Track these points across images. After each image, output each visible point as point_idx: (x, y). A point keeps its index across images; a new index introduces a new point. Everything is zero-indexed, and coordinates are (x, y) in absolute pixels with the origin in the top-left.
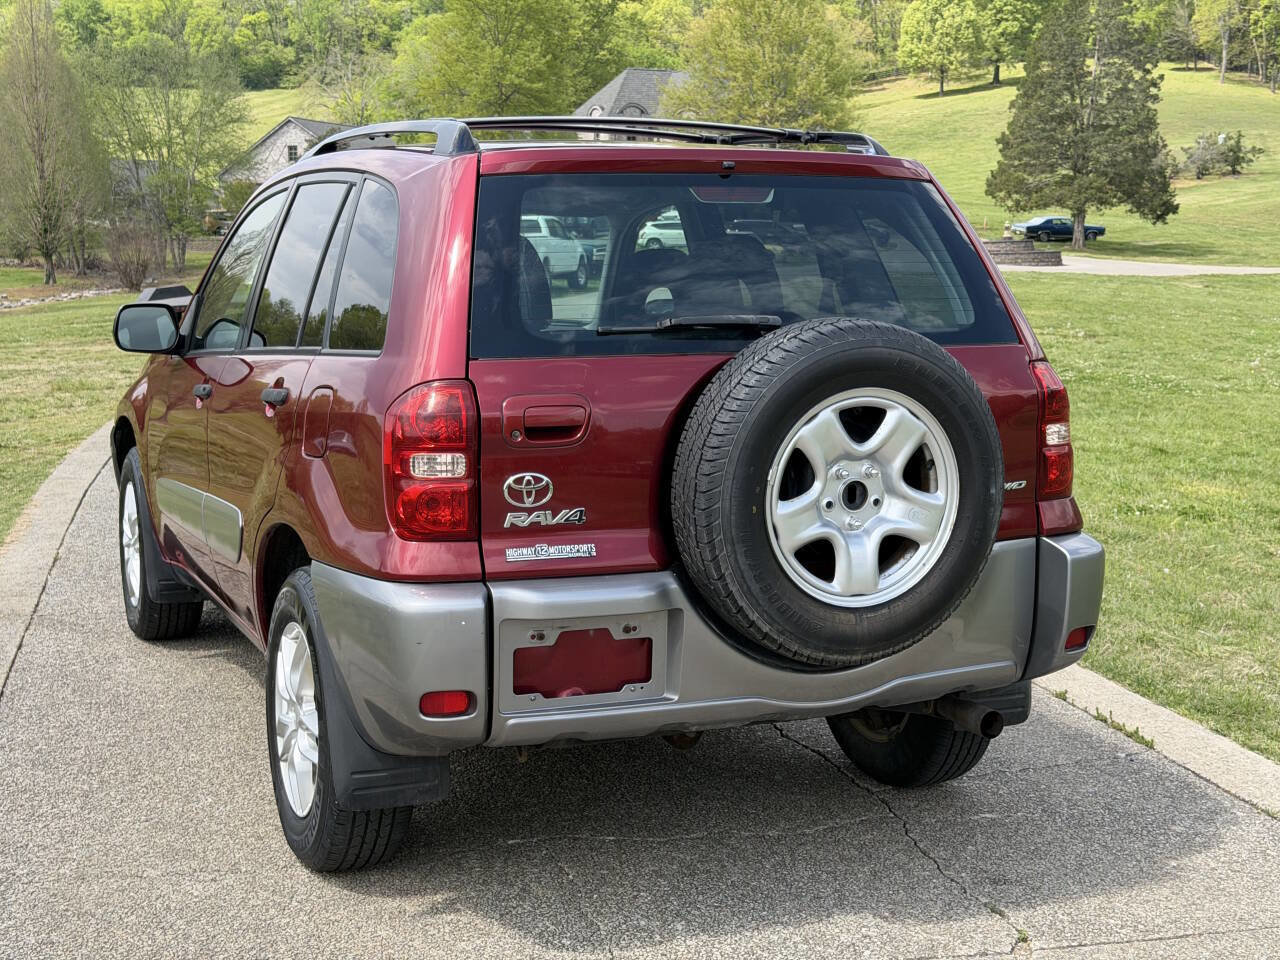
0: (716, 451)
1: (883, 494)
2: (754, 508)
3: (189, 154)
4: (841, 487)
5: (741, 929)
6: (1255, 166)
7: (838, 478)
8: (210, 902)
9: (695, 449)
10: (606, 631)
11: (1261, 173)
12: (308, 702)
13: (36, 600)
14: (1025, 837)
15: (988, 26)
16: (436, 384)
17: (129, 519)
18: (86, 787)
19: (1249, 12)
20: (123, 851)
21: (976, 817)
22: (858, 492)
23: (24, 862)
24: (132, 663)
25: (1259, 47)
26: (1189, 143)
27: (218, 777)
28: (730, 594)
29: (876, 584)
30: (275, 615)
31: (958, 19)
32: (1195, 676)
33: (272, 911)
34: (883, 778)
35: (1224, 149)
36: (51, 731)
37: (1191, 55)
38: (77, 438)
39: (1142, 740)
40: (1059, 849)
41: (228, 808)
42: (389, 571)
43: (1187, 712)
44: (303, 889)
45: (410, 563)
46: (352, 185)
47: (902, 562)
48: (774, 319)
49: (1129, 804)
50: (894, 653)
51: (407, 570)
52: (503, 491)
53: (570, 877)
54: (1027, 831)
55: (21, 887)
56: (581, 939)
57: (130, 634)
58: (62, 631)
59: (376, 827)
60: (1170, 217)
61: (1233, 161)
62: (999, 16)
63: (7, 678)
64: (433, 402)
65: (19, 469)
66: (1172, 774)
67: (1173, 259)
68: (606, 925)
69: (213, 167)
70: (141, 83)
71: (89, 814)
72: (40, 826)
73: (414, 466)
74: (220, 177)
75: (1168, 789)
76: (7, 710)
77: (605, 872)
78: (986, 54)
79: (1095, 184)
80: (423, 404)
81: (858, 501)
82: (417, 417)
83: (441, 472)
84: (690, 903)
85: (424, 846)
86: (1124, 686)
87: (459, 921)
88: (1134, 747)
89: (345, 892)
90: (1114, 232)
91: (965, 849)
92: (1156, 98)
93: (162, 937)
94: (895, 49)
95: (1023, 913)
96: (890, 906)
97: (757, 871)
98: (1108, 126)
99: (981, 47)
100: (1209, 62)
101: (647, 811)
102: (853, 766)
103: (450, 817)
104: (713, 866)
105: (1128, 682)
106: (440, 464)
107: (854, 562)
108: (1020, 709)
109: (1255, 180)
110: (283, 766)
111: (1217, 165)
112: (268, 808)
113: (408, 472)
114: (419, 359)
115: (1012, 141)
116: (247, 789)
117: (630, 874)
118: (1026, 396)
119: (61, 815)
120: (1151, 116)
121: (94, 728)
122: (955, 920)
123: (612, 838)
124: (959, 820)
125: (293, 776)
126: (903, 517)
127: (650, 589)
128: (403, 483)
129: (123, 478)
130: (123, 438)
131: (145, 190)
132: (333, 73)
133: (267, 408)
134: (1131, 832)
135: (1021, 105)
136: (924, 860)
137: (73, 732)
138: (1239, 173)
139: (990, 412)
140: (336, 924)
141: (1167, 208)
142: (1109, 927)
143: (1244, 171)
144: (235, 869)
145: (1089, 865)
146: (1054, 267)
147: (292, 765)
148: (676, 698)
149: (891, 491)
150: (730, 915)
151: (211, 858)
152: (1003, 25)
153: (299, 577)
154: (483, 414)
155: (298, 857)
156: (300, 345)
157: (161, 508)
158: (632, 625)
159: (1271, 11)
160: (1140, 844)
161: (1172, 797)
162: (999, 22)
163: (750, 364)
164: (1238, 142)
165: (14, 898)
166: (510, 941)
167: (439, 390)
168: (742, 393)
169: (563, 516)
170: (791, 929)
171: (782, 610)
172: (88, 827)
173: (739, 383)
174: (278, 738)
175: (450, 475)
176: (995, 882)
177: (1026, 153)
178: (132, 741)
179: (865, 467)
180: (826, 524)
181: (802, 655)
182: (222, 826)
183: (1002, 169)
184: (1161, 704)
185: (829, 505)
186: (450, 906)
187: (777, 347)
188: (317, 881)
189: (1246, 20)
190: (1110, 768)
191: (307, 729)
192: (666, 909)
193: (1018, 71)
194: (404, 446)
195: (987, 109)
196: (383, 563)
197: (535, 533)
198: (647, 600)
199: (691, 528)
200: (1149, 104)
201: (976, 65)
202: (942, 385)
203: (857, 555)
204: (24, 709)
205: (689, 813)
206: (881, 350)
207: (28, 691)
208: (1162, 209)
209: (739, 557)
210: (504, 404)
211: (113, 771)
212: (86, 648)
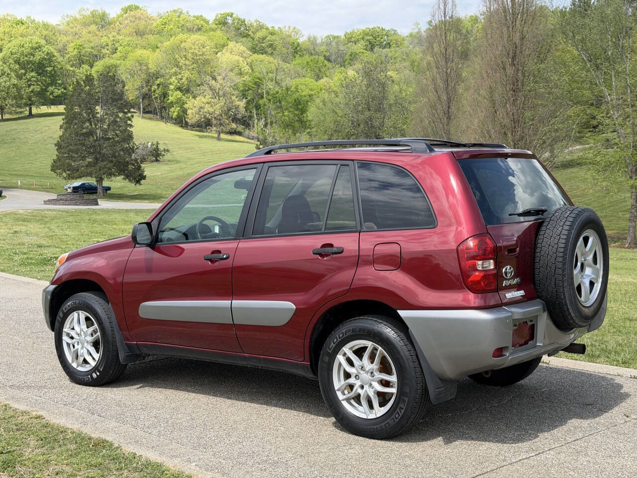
6: (166, 158)
11: (169, 161)
15: (24, 87)
19: (151, 86)
25: (156, 102)
31: (8, 83)
35: (151, 150)
60: (142, 182)
61: (156, 155)
62: (29, 83)
67: (147, 201)
78: (24, 101)
79: (107, 166)
90: (114, 189)
92: (131, 126)
98: (110, 138)
99: (22, 98)
100: (134, 109)
109: (167, 164)
111: (149, 157)
115: (63, 145)
120: (130, 134)
126: (592, 274)
135: (66, 127)
138: (159, 161)
141: (141, 177)
143: (161, 160)
146: (95, 206)
149: (589, 265)
152: (32, 87)
159: (161, 86)
162: (29, 86)
164: (157, 147)
177: (71, 151)
183: (59, 159)
189: (150, 90)
193: (42, 110)
195: (29, 129)
200: (128, 128)
201: (19, 106)
208: (138, 178)
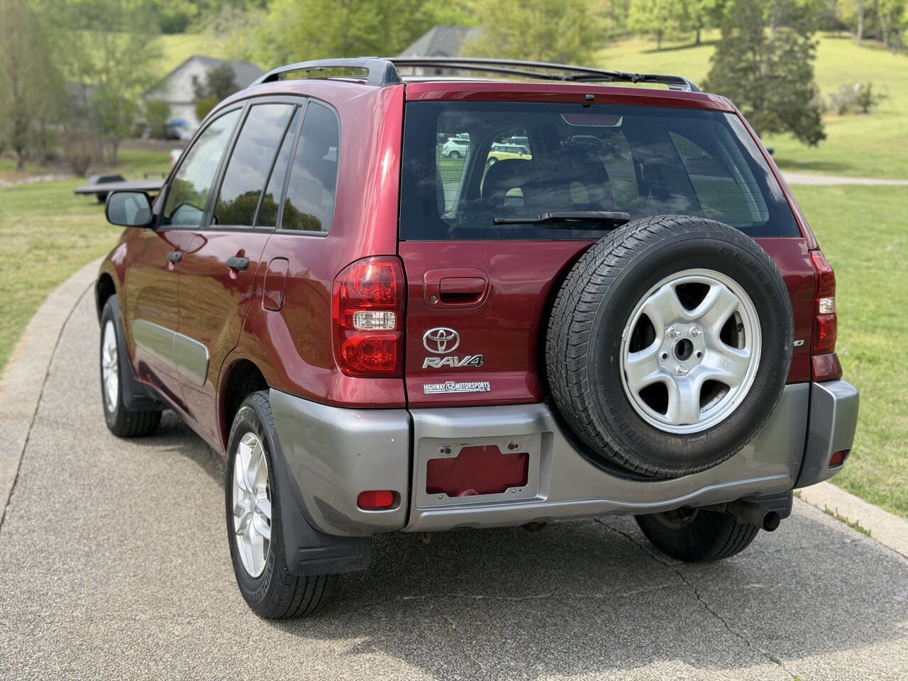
0: (584, 314)
1: (704, 348)
2: (612, 358)
3: (121, 79)
4: (674, 344)
5: (587, 670)
6: (880, 107)
7: (672, 336)
8: (188, 640)
9: (567, 312)
10: (496, 447)
11: (884, 113)
12: (261, 492)
13: (35, 406)
14: (786, 602)
16: (372, 259)
17: (109, 348)
18: (87, 549)
20: (120, 599)
21: (748, 587)
22: (686, 347)
23: (47, 607)
24: (111, 455)
25: (884, 22)
26: (834, 89)
27: (184, 544)
28: (591, 422)
29: (698, 417)
30: (235, 426)
32: (890, 481)
33: (235, 649)
34: (675, 555)
35: (858, 95)
36: (57, 505)
37: (837, 27)
38: (54, 284)
39: (861, 530)
40: (813, 613)
41: (194, 567)
42: (335, 399)
43: (890, 509)
44: (256, 632)
45: (351, 393)
46: (298, 106)
47: (716, 400)
48: (624, 215)
49: (859, 578)
50: (708, 468)
51: (349, 399)
52: (422, 341)
53: (454, 626)
54: (788, 598)
55: (45, 626)
56: (468, 675)
57: (108, 432)
58: (57, 429)
59: (313, 587)
60: (821, 143)
61: (865, 103)
63: (20, 464)
64: (370, 273)
65: (14, 307)
66: (887, 556)
67: (822, 173)
68: (486, 665)
69: (138, 89)
70: (88, 27)
71: (91, 570)
72: (56, 578)
73: (356, 321)
74: (143, 96)
75: (886, 568)
76: (23, 489)
77: (479, 623)
78: (690, 23)
79: (768, 118)
80: (363, 274)
81: (685, 354)
82: (359, 284)
83: (375, 325)
84: (546, 649)
85: (342, 600)
86: (841, 488)
87: (375, 659)
88: (858, 535)
89: (288, 634)
90: (782, 152)
91: (744, 612)
92: (813, 57)
93: (154, 667)
94: (627, 16)
95: (795, 662)
96: (695, 655)
97: (592, 625)
98: (779, 77)
99: (688, 19)
100: (849, 32)
101: (504, 576)
102: (651, 545)
103: (358, 578)
104: (558, 620)
105: (844, 485)
106: (375, 319)
107: (682, 399)
108: (785, 508)
109: (881, 118)
110: (239, 539)
111: (853, 106)
112: (223, 568)
113: (352, 324)
114: (358, 241)
115: (710, 85)
116: (206, 553)
117: (498, 625)
118: (803, 276)
119: (71, 570)
120: (809, 70)
121: (89, 504)
122: (745, 667)
123: (481, 597)
124: (735, 588)
125: (249, 547)
126: (719, 367)
127: (530, 418)
128: (347, 333)
129: (104, 317)
130: (105, 288)
131: (89, 104)
132: (224, 24)
133: (231, 272)
134: (865, 601)
135: (718, 60)
136: (714, 619)
137: (73, 507)
138: (868, 112)
139: (786, 289)
140: (284, 659)
141: (819, 136)
142: (860, 674)
143: (872, 111)
144: (204, 615)
145: (837, 626)
147: (247, 538)
148: (545, 498)
149: (711, 347)
150: (576, 659)
151: (185, 606)
153: (256, 399)
154: (409, 283)
155: (250, 607)
156: (256, 225)
157: (137, 342)
158: (515, 444)
160: (873, 610)
161: (890, 573)
163: (611, 249)
164: (869, 90)
165: (41, 635)
166: (415, 675)
167: (374, 264)
168: (605, 271)
169: (466, 360)
170: (624, 671)
171: (629, 435)
172: (91, 580)
173: (602, 263)
174: (235, 518)
175: (382, 328)
176: (770, 638)
178: (117, 514)
179: (692, 329)
180: (663, 371)
181: (642, 469)
182: (191, 581)
184: (872, 503)
185: (665, 356)
186: (367, 647)
187: (631, 236)
188: (265, 625)
189: (876, 3)
190: (840, 551)
191: (261, 513)
192: (528, 653)
193: (716, 34)
194: (349, 305)
195: (691, 62)
196: (329, 392)
197: (445, 373)
198: (527, 425)
199: (562, 372)
200: (808, 61)
201: (684, 29)
202: (753, 267)
203: (684, 394)
204: (35, 487)
205: (535, 578)
206: (709, 241)
207: (37, 474)
208: (814, 135)
209: (599, 394)
210: (425, 275)
211: (106, 537)
212: (76, 442)
